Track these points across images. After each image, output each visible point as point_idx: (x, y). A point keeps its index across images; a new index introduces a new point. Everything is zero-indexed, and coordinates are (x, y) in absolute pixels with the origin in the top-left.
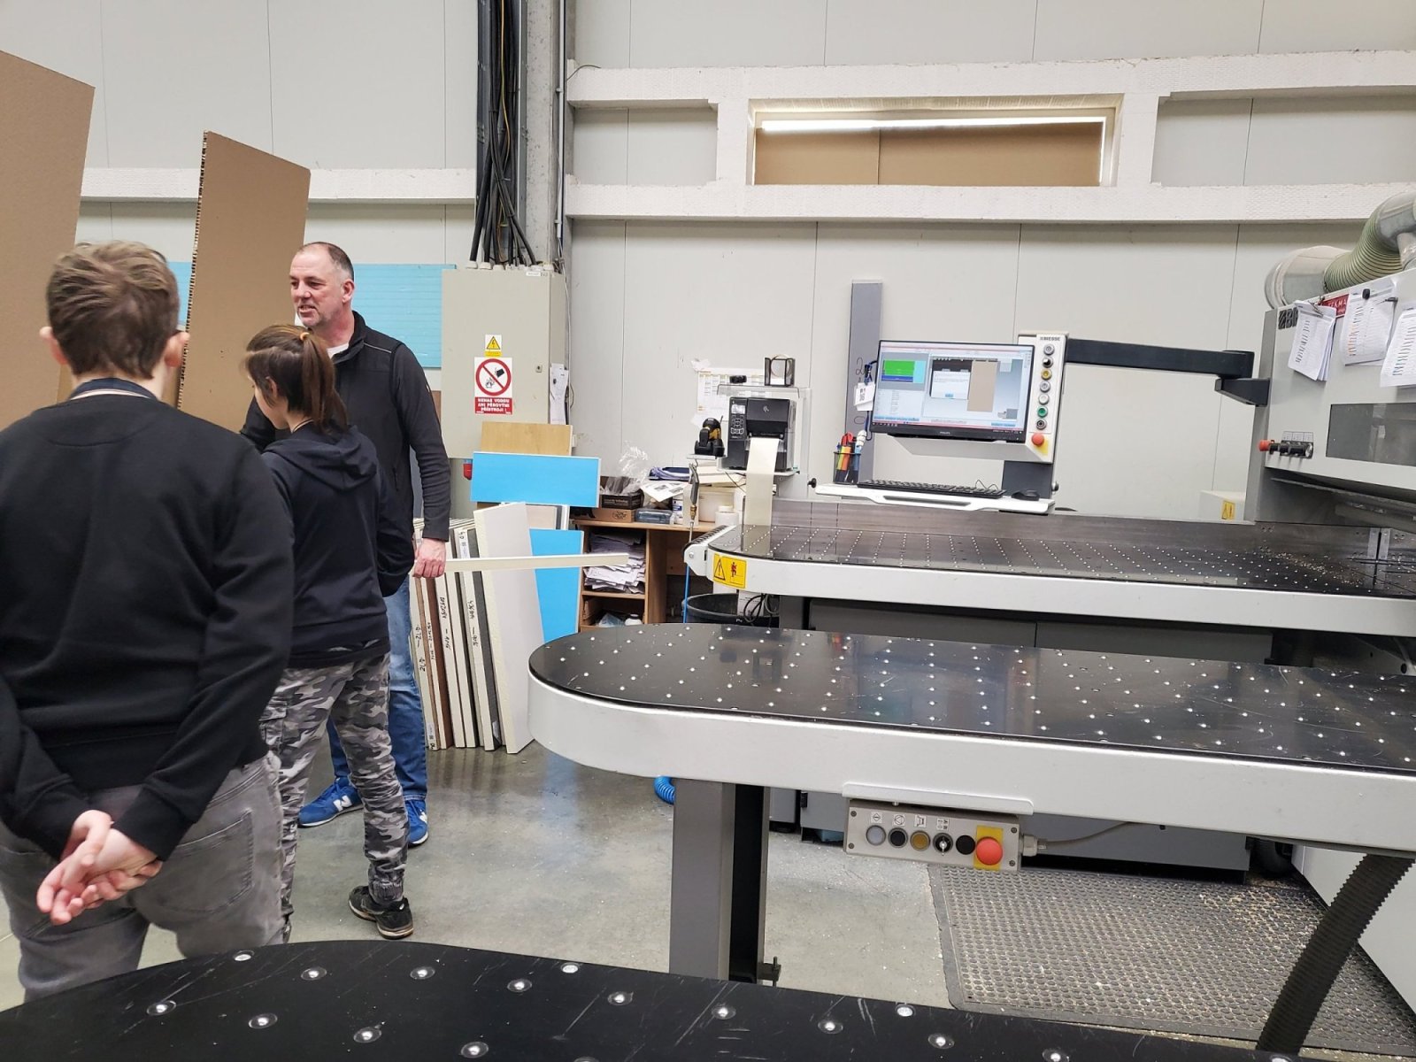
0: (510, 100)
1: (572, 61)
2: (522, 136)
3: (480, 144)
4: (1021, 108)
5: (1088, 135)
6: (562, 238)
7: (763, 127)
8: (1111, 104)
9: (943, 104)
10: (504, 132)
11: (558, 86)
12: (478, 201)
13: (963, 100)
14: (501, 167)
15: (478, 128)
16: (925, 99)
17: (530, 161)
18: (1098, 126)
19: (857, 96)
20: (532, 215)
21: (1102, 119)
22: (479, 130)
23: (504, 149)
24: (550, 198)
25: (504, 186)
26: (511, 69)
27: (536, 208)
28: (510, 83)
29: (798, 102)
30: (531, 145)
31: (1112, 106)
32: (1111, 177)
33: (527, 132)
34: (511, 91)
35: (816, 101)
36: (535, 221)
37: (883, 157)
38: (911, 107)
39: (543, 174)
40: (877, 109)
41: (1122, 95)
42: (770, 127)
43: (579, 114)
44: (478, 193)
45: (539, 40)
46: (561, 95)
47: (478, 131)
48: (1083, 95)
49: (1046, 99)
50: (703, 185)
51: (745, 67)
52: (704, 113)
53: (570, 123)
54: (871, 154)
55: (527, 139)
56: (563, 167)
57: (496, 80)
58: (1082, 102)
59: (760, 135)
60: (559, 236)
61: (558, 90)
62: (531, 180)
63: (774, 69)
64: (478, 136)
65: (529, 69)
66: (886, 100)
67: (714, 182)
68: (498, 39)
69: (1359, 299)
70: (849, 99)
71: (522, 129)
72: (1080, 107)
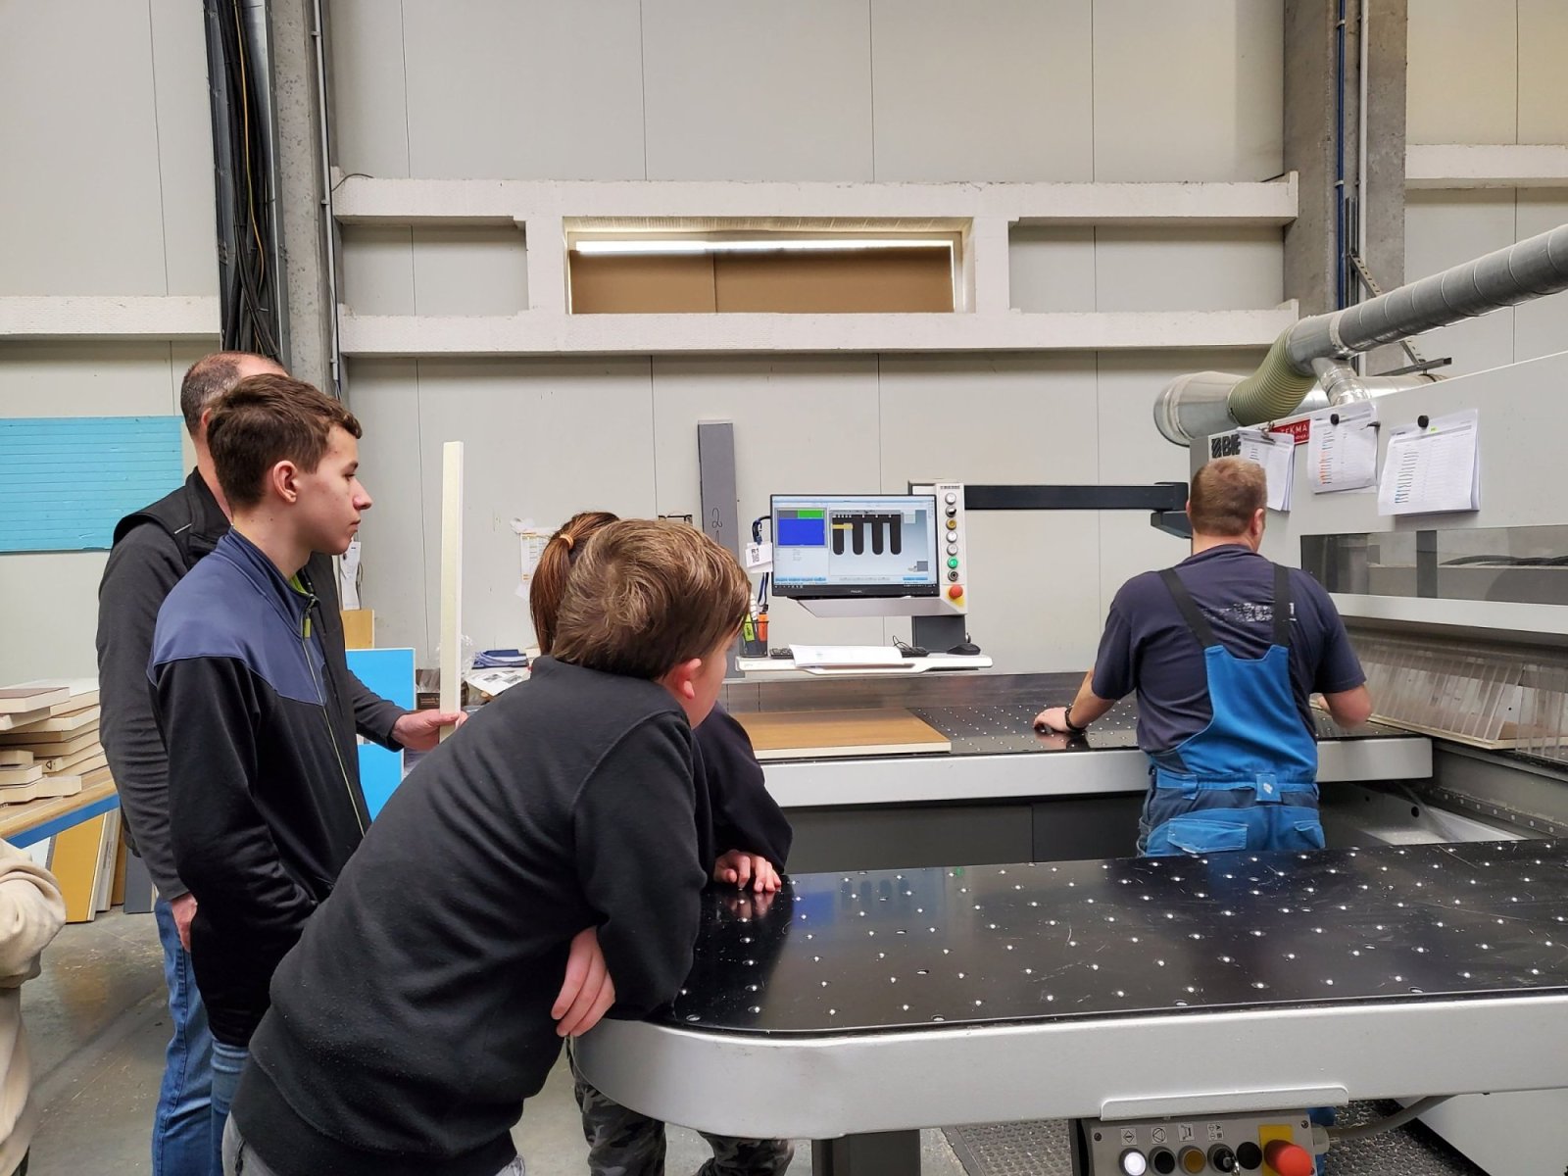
0: (261, 213)
1: (336, 168)
2: (280, 257)
3: (222, 266)
4: (867, 230)
5: (937, 259)
6: (339, 381)
7: (578, 249)
8: (959, 227)
9: (784, 224)
10: (256, 251)
11: (324, 197)
12: (224, 337)
13: (805, 220)
14: (255, 292)
15: (219, 246)
16: (764, 219)
17: (292, 288)
18: (947, 250)
19: (688, 215)
20: (300, 353)
21: (949, 243)
22: (221, 248)
23: (256, 272)
24: (322, 332)
25: (261, 318)
26: (260, 174)
27: (304, 344)
28: (260, 192)
29: (619, 220)
30: (292, 267)
31: (958, 230)
32: (964, 303)
33: (286, 251)
34: (261, 202)
35: (641, 220)
36: (304, 360)
37: (718, 282)
38: (747, 227)
39: (311, 303)
40: (708, 230)
41: (970, 220)
42: (585, 248)
43: (351, 232)
44: (224, 326)
45: (295, 142)
46: (328, 208)
47: (219, 250)
48: (931, 218)
49: (892, 221)
50: (513, 315)
51: (555, 180)
52: (509, 232)
53: (339, 243)
54: (705, 279)
55: (286, 260)
56: (334, 294)
57: (241, 187)
58: (929, 225)
59: (574, 258)
60: (336, 378)
61: (323, 202)
62: (295, 311)
63: (591, 183)
64: (220, 255)
65: (284, 176)
66: (721, 219)
67: (527, 311)
68: (241, 138)
69: (1326, 425)
70: (679, 218)
71: (280, 247)
72: (926, 230)
